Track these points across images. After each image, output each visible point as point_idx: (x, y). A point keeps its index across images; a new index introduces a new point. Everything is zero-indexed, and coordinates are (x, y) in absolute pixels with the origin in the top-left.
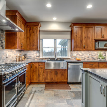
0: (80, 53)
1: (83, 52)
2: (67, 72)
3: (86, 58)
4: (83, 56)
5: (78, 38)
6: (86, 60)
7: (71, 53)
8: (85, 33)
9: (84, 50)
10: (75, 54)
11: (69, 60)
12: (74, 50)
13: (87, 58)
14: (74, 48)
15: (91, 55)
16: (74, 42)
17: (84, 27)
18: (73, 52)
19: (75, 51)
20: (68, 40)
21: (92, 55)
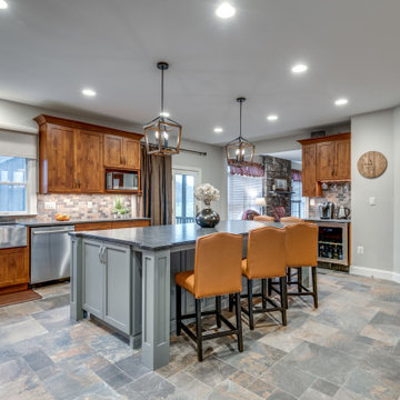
0: (67, 200)
1: (76, 197)
2: (27, 255)
3: (83, 215)
4: (76, 209)
5: (60, 158)
6: (84, 219)
7: (39, 201)
8: (79, 147)
9: (77, 193)
10: (51, 202)
11: (31, 222)
12: (49, 192)
13: (87, 214)
14: (50, 185)
15: (96, 206)
16: (49, 170)
17: (79, 131)
18: (46, 197)
19: (53, 196)
20: (27, 160)
21: (100, 206)
